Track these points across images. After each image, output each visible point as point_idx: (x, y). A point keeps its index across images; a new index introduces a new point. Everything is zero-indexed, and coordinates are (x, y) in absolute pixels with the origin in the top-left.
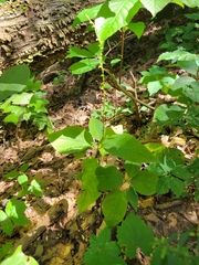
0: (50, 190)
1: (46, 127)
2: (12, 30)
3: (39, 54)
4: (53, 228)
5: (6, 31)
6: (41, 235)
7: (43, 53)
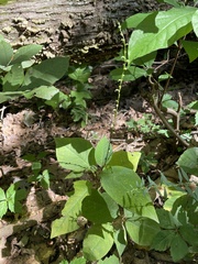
0: (58, 186)
1: (81, 120)
2: (76, 17)
3: (96, 47)
4: (43, 225)
5: (70, 17)
6: (31, 228)
7: (100, 47)
